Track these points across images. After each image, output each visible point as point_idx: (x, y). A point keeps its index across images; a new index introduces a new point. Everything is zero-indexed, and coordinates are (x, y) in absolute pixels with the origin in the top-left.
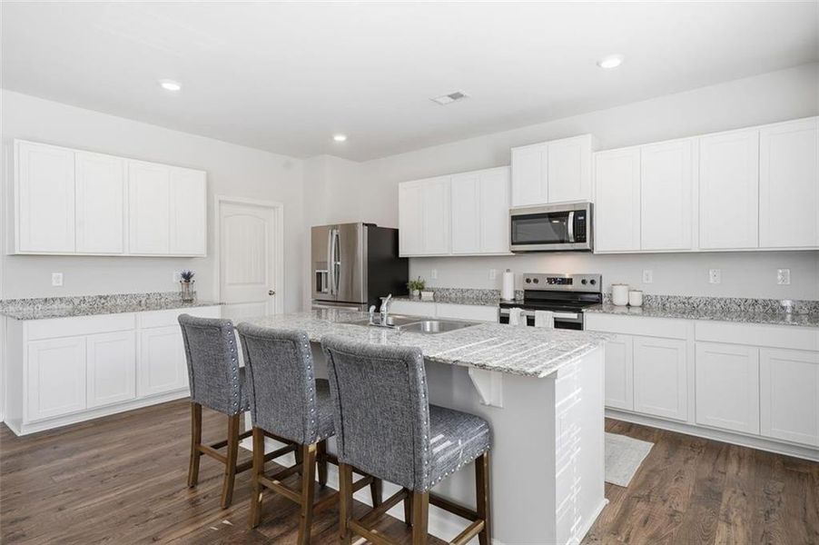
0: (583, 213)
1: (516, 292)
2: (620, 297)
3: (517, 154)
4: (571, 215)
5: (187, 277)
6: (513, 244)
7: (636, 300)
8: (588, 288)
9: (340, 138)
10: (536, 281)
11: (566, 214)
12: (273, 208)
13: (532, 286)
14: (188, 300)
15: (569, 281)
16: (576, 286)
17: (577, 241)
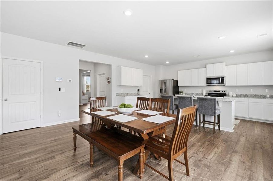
0: (224, 78)
1: (206, 93)
2: (231, 94)
3: (207, 66)
4: (221, 78)
5: (139, 90)
6: (207, 84)
7: (235, 95)
8: (223, 93)
9: (168, 62)
10: (211, 91)
11: (220, 78)
12: (149, 76)
13: (210, 92)
14: (138, 94)
15: (219, 91)
16: (221, 92)
17: (222, 83)
